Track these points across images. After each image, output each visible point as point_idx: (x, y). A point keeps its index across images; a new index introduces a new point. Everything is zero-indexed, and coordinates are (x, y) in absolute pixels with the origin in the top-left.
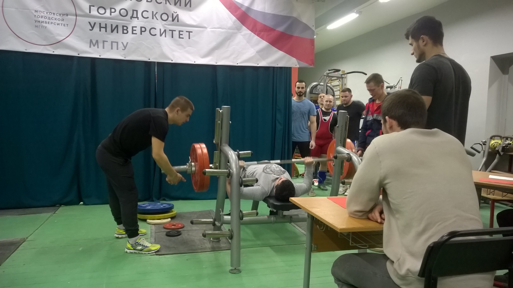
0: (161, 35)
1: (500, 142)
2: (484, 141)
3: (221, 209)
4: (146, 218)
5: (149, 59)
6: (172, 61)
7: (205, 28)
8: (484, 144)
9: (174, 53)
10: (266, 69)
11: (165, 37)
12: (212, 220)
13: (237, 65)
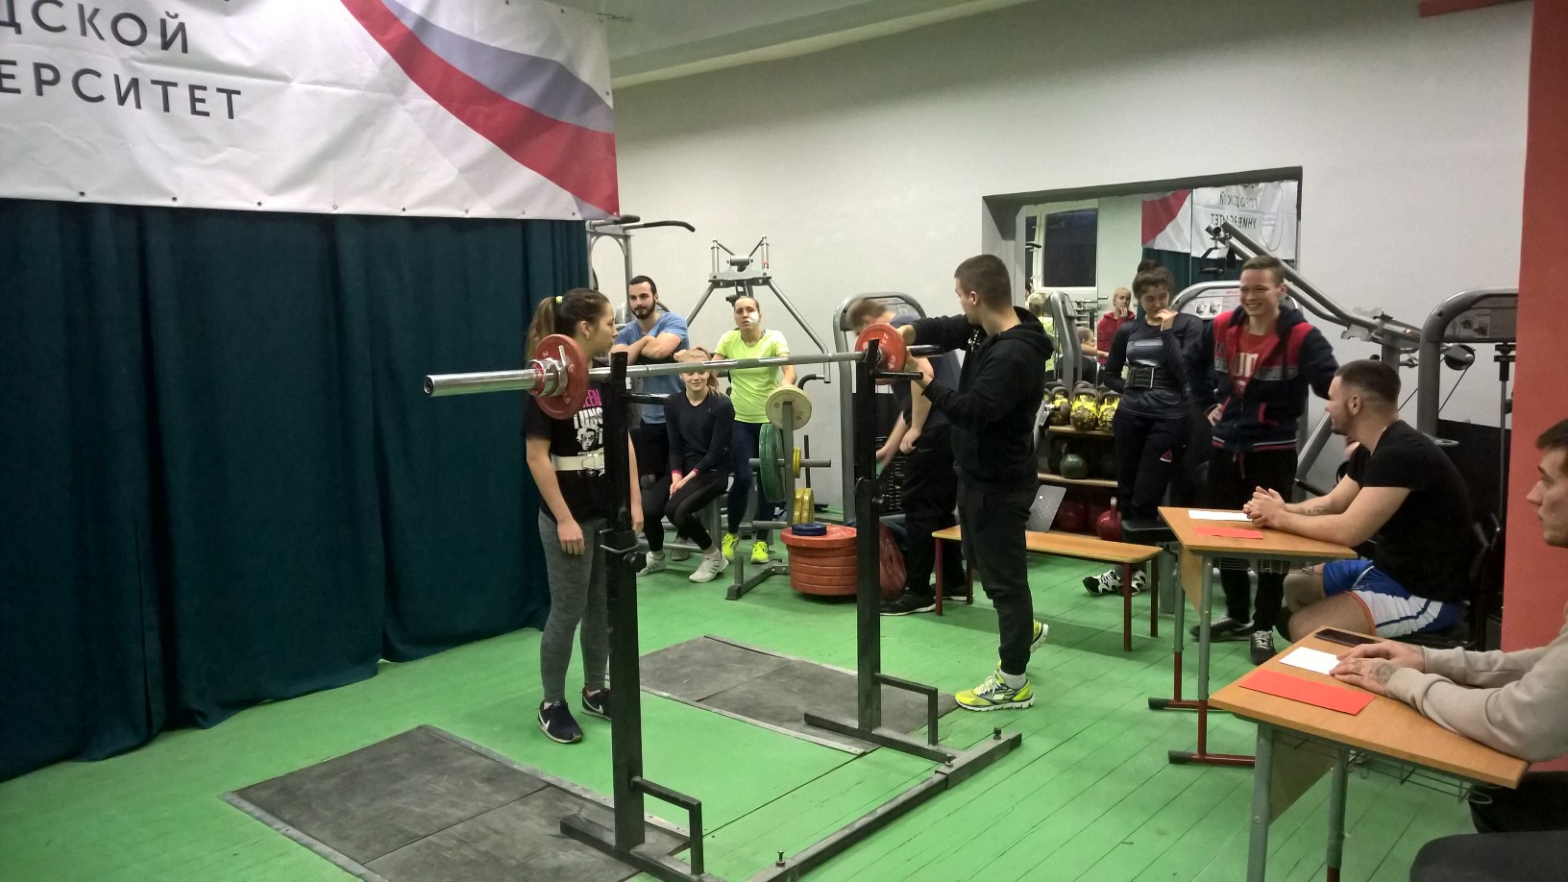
0: (122, 100)
5: (82, 194)
6: (174, 199)
7: (285, 79)
9: (179, 170)
11: (138, 106)
13: (403, 214)
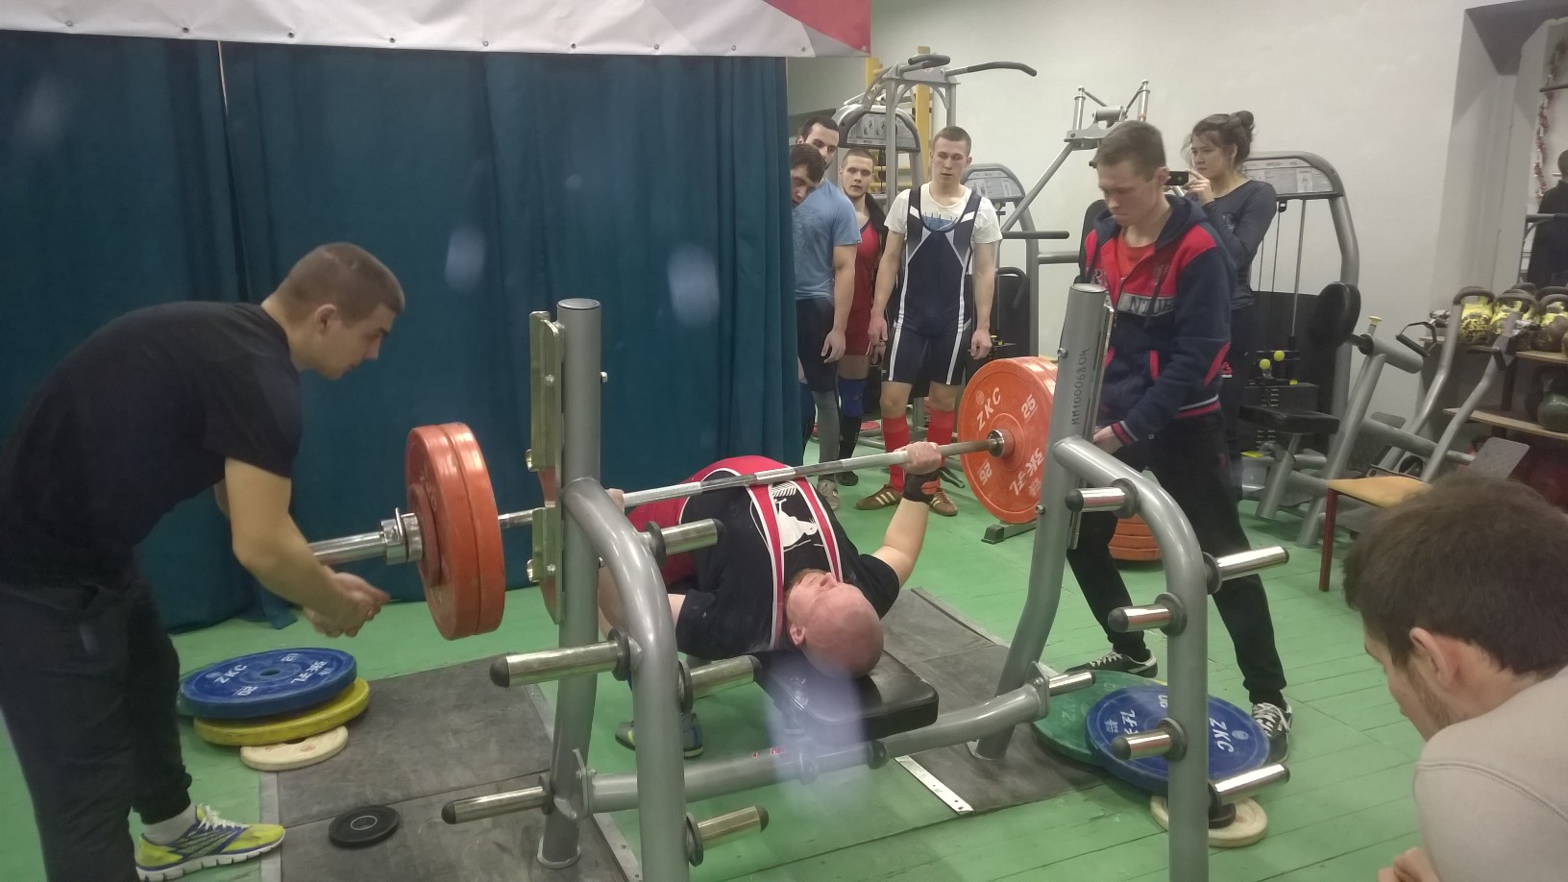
1: (1486, 312)
2: (1440, 313)
3: (577, 751)
4: (237, 741)
5: (186, 30)
6: (291, 35)
8: (1440, 325)
10: (690, 65)
12: (538, 790)
13: (572, 51)
